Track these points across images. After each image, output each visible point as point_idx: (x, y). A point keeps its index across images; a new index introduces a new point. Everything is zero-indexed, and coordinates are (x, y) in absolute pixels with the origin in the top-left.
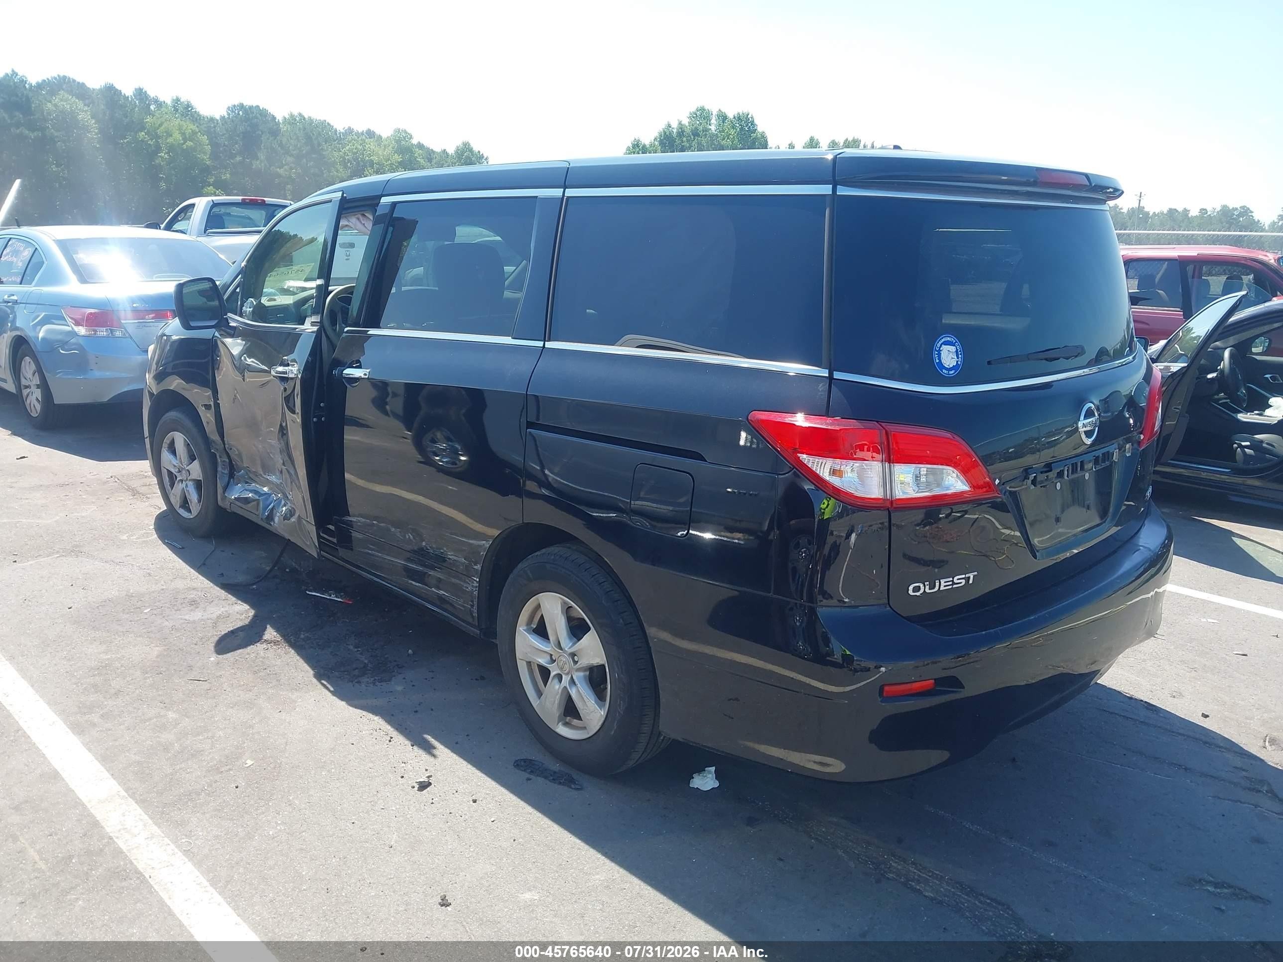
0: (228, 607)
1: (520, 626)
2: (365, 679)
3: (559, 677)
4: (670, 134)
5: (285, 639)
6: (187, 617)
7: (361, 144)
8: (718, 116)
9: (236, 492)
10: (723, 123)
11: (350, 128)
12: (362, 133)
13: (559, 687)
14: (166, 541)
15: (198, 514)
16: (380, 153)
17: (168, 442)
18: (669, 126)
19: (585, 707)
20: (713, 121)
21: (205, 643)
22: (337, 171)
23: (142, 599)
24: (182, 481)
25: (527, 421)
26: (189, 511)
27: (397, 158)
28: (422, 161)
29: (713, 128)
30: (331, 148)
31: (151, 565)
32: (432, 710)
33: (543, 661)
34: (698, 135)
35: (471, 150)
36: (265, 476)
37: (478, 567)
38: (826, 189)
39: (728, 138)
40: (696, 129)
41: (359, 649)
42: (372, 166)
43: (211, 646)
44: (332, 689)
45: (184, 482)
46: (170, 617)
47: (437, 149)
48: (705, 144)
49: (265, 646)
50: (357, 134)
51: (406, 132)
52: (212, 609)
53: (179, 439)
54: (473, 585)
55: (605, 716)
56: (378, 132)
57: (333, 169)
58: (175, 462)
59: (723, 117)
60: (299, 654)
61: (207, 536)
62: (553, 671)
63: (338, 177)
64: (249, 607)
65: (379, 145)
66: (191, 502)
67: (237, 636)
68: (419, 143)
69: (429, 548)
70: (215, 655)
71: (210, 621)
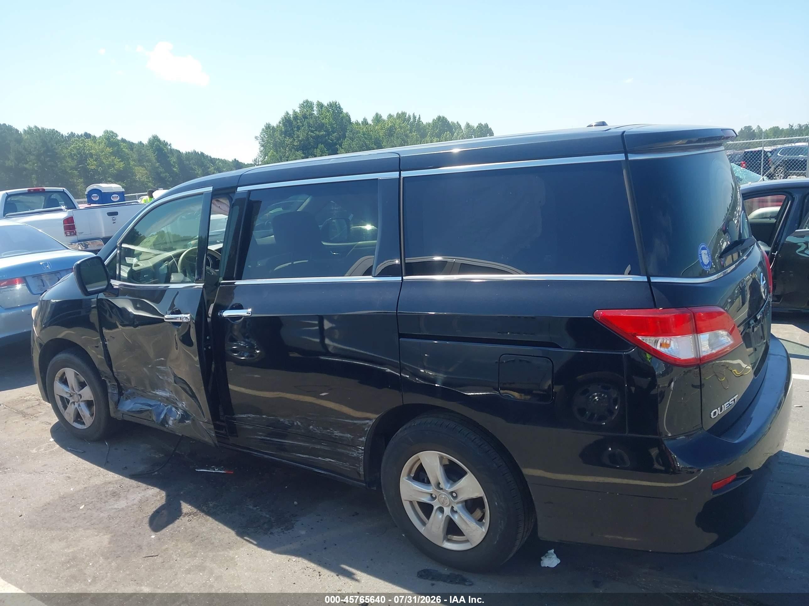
0: (143, 492)
1: (403, 477)
2: (275, 530)
3: (441, 510)
4: (289, 118)
5: (199, 510)
6: (116, 506)
7: (82, 143)
8: (318, 105)
9: (128, 406)
10: (321, 109)
11: (72, 133)
12: (82, 135)
13: (442, 517)
14: (69, 449)
15: (92, 424)
16: (96, 147)
17: (59, 376)
18: (287, 113)
19: (468, 528)
20: (315, 108)
21: (141, 525)
22: (67, 162)
23: (74, 498)
24: (74, 403)
25: (399, 333)
26: (83, 423)
27: (109, 150)
28: (126, 150)
29: (315, 113)
30: (61, 147)
31: (66, 470)
32: (335, 545)
33: (425, 499)
34: (307, 118)
35: (159, 140)
36: (154, 392)
37: (363, 439)
38: (620, 157)
39: (326, 118)
40: (305, 114)
41: (258, 508)
42: (92, 157)
43: (147, 527)
44: (255, 543)
45: (76, 403)
46: (103, 509)
47: (135, 141)
48: (312, 123)
49: (187, 518)
50: (78, 136)
51: (112, 132)
52: (133, 496)
53: (70, 373)
54: (359, 452)
55: (486, 532)
56: (92, 134)
57: (64, 162)
58: (66, 389)
59: (320, 105)
60: (216, 520)
61: (101, 440)
62: (435, 506)
63: (69, 166)
64: (159, 490)
65: (95, 142)
66: (84, 417)
67: (162, 514)
68: (122, 138)
69: (316, 430)
70: (153, 533)
71: (135, 506)
